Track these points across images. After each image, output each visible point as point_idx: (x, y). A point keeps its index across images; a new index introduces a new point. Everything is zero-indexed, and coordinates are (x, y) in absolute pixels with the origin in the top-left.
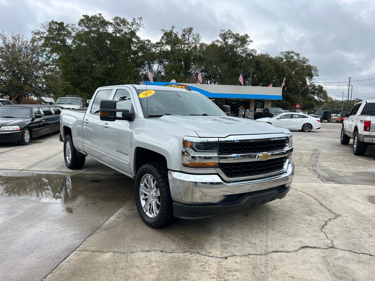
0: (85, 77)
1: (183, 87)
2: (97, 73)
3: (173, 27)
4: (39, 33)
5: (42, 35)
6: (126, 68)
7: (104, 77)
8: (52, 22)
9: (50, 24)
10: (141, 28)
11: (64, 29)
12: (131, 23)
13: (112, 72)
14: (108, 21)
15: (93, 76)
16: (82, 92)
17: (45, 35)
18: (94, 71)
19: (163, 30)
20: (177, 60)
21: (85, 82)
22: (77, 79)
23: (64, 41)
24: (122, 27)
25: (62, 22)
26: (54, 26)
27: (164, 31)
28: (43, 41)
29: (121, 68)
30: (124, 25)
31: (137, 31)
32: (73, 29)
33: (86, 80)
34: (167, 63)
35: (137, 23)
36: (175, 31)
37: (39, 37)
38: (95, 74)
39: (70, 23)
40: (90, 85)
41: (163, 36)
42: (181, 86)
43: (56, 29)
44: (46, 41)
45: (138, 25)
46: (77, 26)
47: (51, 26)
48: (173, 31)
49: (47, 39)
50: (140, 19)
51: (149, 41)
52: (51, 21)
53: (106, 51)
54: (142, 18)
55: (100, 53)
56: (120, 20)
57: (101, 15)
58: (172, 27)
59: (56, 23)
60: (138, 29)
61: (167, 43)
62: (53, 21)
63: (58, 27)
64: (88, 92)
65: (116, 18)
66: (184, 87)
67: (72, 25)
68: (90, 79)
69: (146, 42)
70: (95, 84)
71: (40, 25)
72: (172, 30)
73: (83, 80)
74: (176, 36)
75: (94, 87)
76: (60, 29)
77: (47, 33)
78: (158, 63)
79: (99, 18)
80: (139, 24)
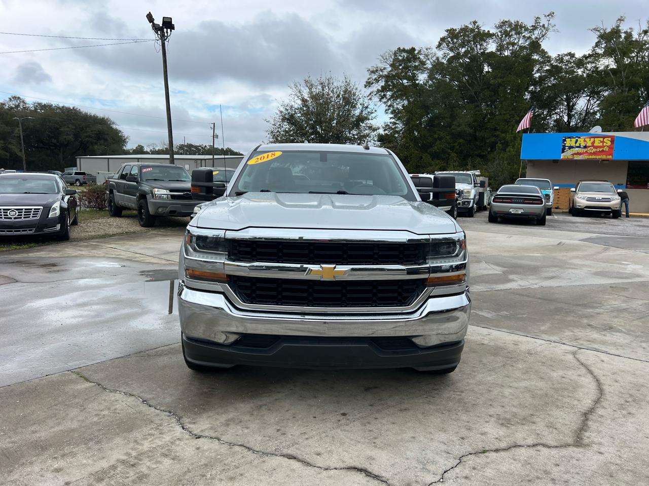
0: (439, 135)
1: (605, 140)
2: (459, 126)
3: (621, 20)
4: (377, 71)
5: (381, 73)
6: (513, 112)
7: (471, 131)
8: (397, 51)
9: (395, 54)
10: (549, 34)
11: (415, 58)
12: (532, 26)
13: (489, 122)
14: (489, 31)
15: (453, 131)
16: (432, 160)
17: (385, 73)
18: (454, 123)
19: (596, 30)
20: (626, 85)
21: (438, 142)
22: (427, 139)
23: (413, 78)
24: (514, 38)
25: (412, 48)
26: (400, 56)
27: (599, 31)
28: (382, 83)
29: (505, 112)
30: (518, 33)
31: (541, 40)
32: (427, 56)
33: (440, 139)
34: (606, 94)
35: (544, 26)
36: (624, 28)
37: (376, 76)
38: (456, 127)
39: (423, 47)
40: (446, 147)
41: (598, 42)
42: (602, 139)
43: (403, 60)
44: (386, 82)
45: (544, 28)
46: (435, 50)
47: (396, 56)
48: (620, 28)
49: (388, 78)
50: (548, 16)
51: (572, 55)
52: (396, 49)
53: (480, 85)
54: (553, 13)
55: (470, 90)
56: (510, 25)
57: (477, 24)
58: (619, 20)
59: (404, 50)
60: (543, 36)
61: (608, 53)
62: (399, 48)
63: (405, 56)
64: (443, 159)
65: (502, 23)
66: (610, 139)
67: (427, 49)
68: (448, 137)
69: (564, 58)
70: (454, 145)
71: (380, 57)
72: (618, 26)
73: (436, 140)
74: (629, 35)
75: (452, 150)
76: (409, 60)
77: (390, 69)
78: (587, 96)
79: (472, 30)
80: (546, 26)
